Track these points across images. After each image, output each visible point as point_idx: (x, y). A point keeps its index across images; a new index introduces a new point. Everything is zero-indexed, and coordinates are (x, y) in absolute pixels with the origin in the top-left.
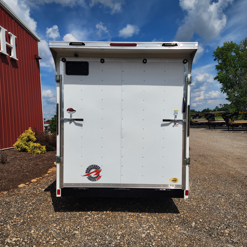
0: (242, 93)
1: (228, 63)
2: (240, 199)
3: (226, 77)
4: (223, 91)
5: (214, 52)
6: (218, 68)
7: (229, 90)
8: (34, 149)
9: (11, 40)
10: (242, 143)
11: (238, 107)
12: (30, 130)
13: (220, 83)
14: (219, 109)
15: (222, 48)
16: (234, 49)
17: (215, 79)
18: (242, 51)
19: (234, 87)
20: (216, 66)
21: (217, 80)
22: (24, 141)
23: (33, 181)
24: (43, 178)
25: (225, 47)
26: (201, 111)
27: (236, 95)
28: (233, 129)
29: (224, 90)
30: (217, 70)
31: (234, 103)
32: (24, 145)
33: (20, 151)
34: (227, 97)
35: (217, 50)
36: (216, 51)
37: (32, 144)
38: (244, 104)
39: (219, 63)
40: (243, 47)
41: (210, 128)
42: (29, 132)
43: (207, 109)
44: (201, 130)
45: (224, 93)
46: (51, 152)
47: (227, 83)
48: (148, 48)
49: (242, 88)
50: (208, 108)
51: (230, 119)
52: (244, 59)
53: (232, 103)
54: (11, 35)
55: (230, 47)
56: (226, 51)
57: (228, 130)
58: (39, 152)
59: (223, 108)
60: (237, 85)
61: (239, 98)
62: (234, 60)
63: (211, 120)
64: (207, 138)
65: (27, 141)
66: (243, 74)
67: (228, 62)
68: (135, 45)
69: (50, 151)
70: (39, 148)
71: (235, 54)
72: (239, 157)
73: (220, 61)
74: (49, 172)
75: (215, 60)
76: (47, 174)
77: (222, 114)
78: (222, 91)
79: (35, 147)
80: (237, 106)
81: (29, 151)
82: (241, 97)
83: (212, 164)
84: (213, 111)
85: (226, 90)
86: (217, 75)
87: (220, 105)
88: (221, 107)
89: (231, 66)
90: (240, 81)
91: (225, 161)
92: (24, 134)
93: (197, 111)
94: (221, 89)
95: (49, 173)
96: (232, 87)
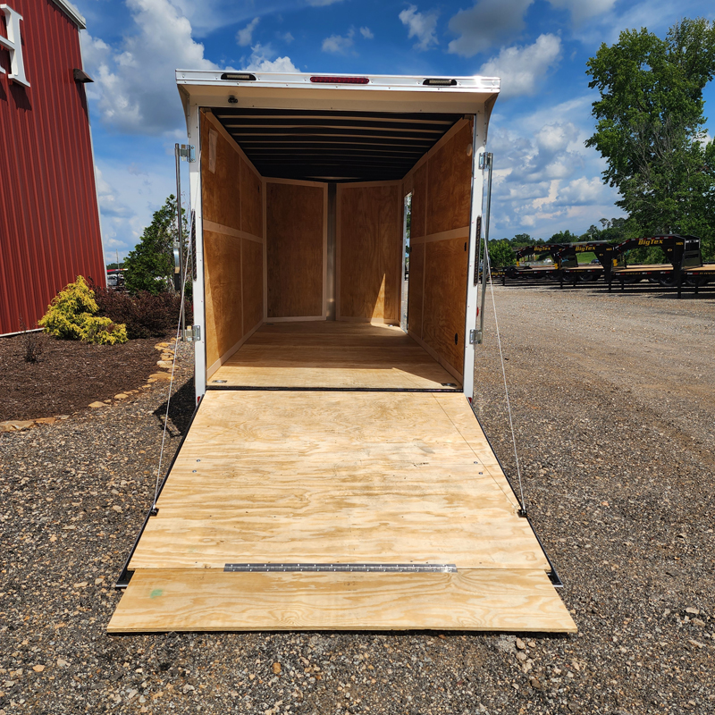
0: (662, 187)
1: (630, 97)
2: (587, 425)
3: (621, 139)
4: (611, 179)
5: (593, 63)
6: (599, 109)
7: (628, 178)
8: (98, 331)
9: (8, 27)
10: (633, 322)
11: (648, 227)
12: (81, 283)
13: (604, 156)
14: (599, 232)
15: (616, 50)
16: (648, 54)
17: (590, 143)
18: (673, 59)
19: (642, 168)
20: (593, 104)
21: (593, 148)
22: (67, 312)
23: (118, 396)
24: (141, 392)
25: (624, 46)
26: (546, 239)
27: (645, 193)
28: (623, 287)
29: (612, 177)
30: (596, 116)
31: (638, 217)
32: (68, 323)
33: (58, 338)
34: (620, 198)
35: (599, 54)
36: (596, 58)
37: (89, 319)
38: (664, 220)
39: (603, 96)
40: (676, 47)
41: (561, 284)
42: (80, 289)
43: (564, 233)
44: (538, 290)
45: (612, 185)
46: (139, 340)
47: (623, 155)
48: (392, 89)
49: (662, 173)
50: (567, 232)
51: (615, 261)
52: (675, 84)
53: (632, 216)
54: (9, 13)
55: (637, 46)
56: (627, 58)
57: (610, 291)
58: (112, 339)
59: (608, 230)
60: (649, 162)
61: (654, 201)
62: (645, 86)
63: (565, 264)
64: (549, 309)
65: (78, 312)
66: (668, 131)
67: (630, 93)
68: (365, 81)
69: (136, 338)
70: (111, 330)
71: (651, 68)
72: (614, 351)
73: (606, 91)
74: (150, 381)
75: (592, 85)
76: (149, 386)
77: (597, 247)
78: (607, 181)
79: (99, 326)
80: (645, 223)
81: (84, 336)
82: (657, 199)
83: (546, 365)
84: (580, 240)
85: (618, 176)
86: (597, 132)
87: (603, 220)
88: (606, 227)
89: (636, 104)
90: (659, 152)
91: (579, 359)
92: (64, 294)
93: (537, 239)
94: (603, 176)
95: (152, 384)
96: (634, 168)
